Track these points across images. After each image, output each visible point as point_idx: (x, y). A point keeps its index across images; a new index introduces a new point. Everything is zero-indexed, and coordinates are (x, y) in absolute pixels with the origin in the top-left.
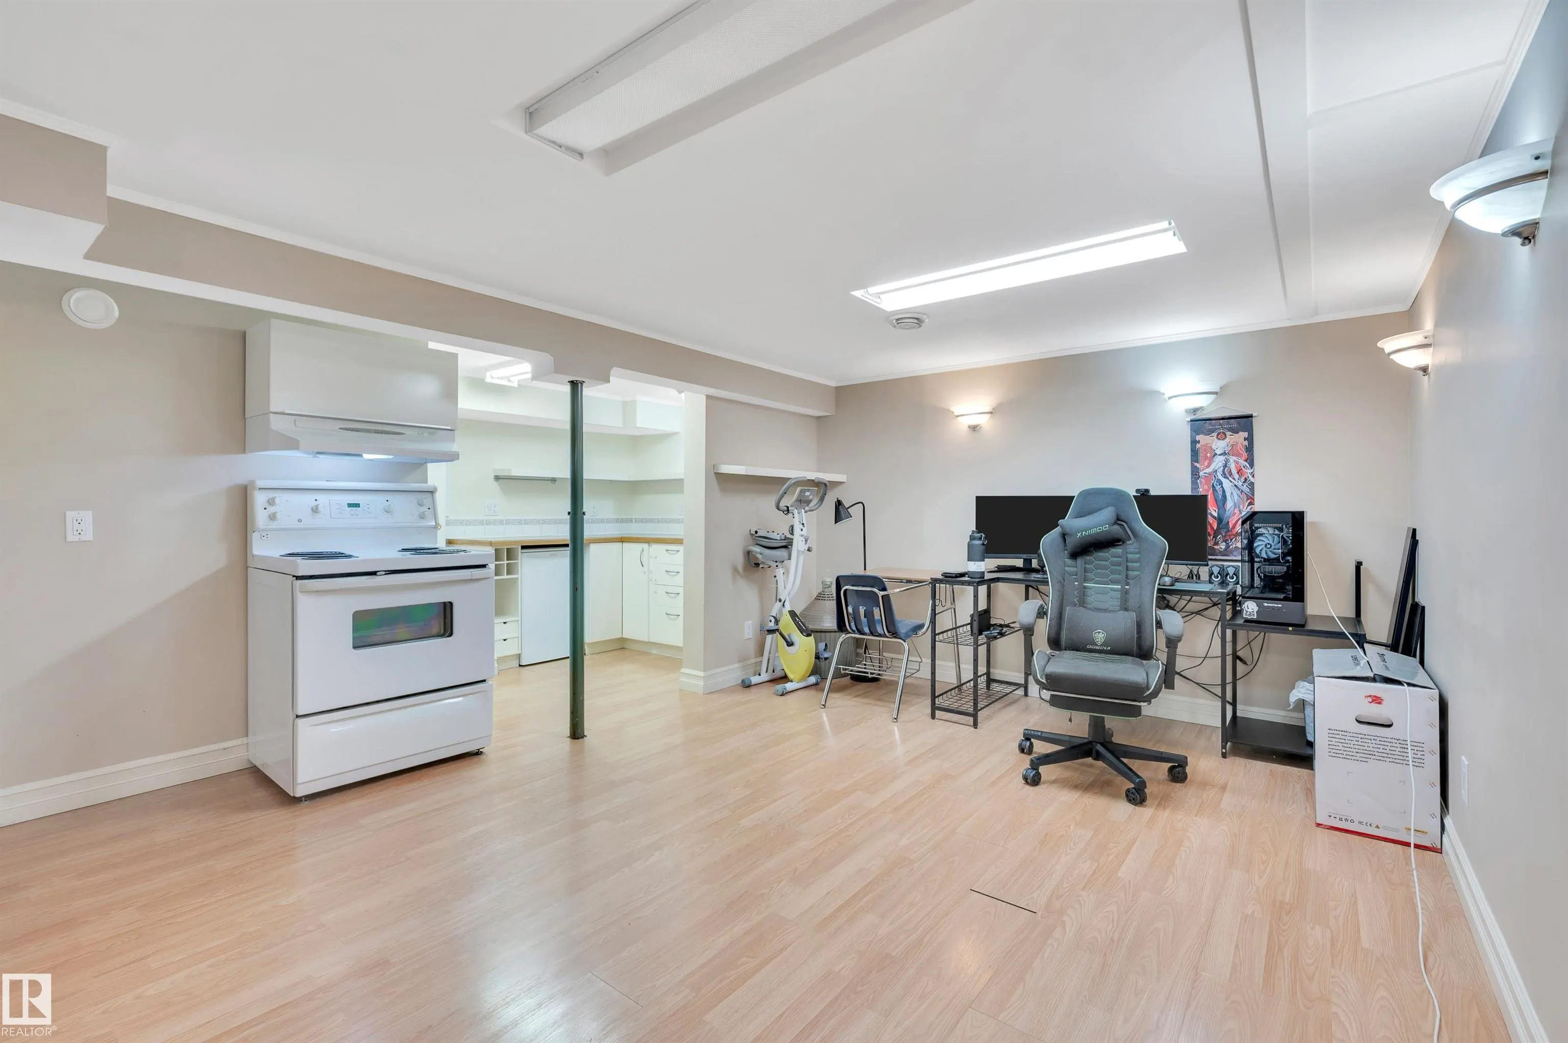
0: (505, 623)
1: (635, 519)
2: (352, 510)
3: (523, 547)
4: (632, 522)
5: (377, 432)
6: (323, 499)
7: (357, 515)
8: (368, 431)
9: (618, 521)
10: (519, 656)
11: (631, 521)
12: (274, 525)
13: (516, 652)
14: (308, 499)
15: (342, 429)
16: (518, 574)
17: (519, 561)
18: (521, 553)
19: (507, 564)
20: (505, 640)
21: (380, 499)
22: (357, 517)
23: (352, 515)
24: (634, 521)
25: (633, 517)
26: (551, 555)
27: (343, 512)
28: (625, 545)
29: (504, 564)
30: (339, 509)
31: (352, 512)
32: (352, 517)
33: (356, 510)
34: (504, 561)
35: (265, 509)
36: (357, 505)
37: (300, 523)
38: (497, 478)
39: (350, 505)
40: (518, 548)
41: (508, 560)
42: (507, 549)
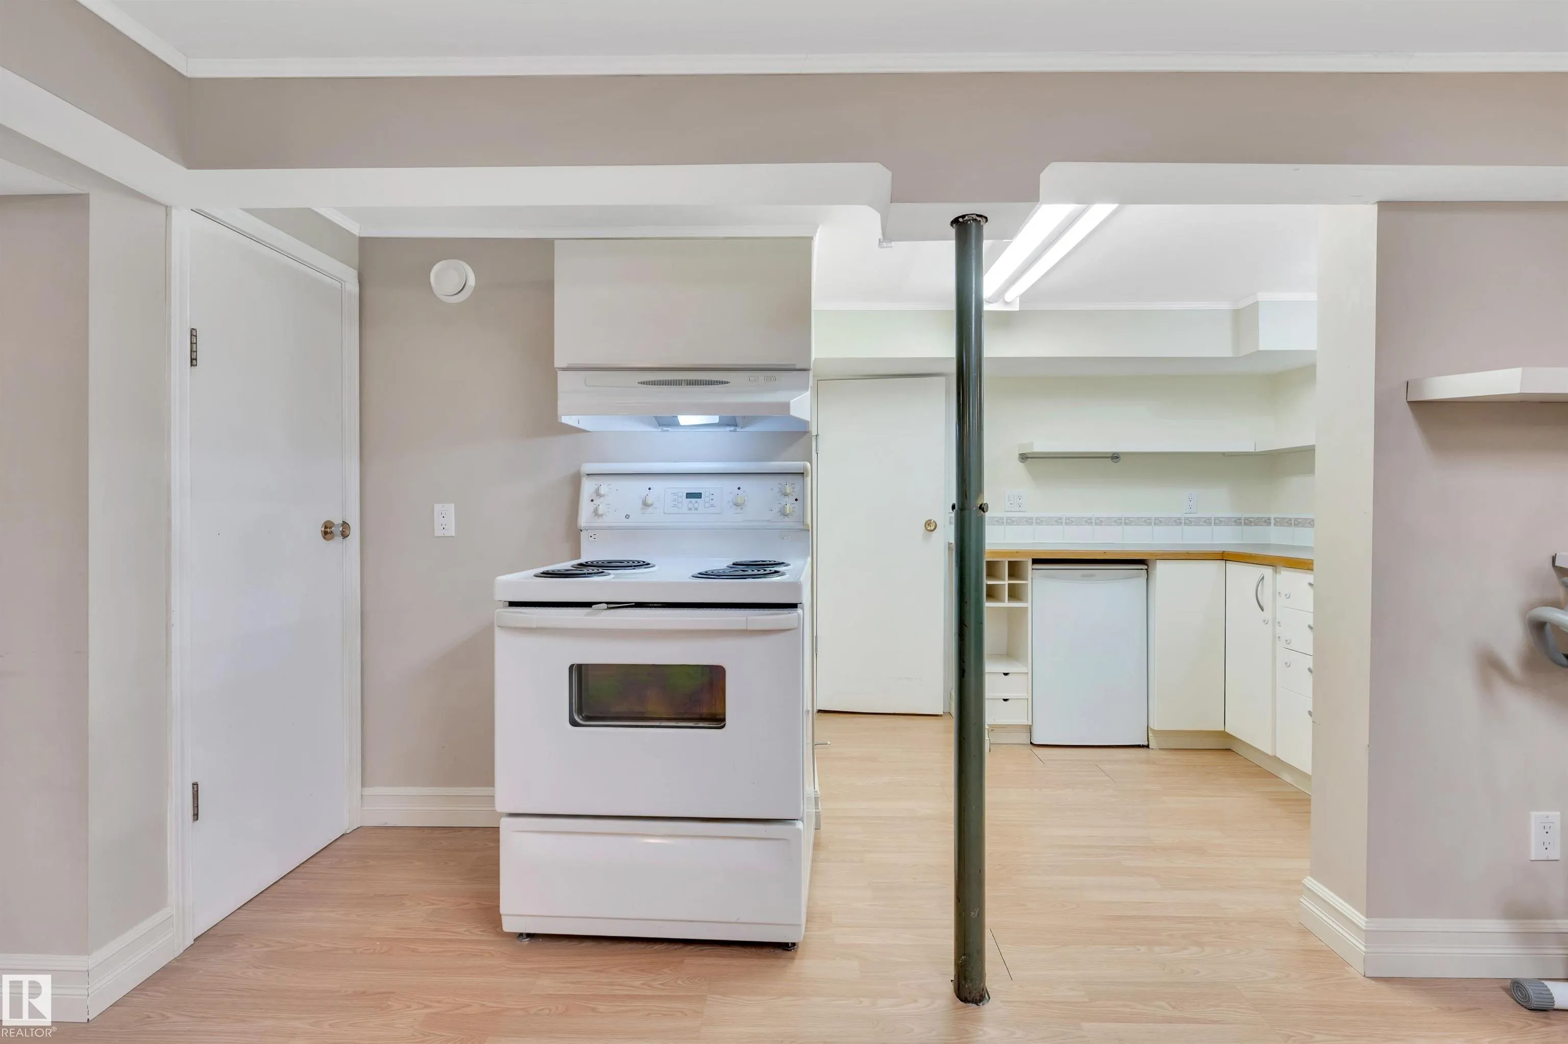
0: (1006, 674)
1: (1275, 519)
2: (691, 502)
3: (1036, 561)
4: (1269, 524)
5: (691, 383)
6: (659, 485)
7: (696, 509)
8: (678, 383)
9: (1238, 522)
10: (1030, 729)
11: (1267, 522)
12: (599, 523)
13: (1025, 721)
14: (639, 487)
15: (643, 383)
16: (1027, 602)
17: (1029, 582)
18: (1033, 569)
19: (1009, 584)
20: (1005, 700)
21: (729, 485)
22: (696, 512)
23: (690, 509)
24: (1273, 521)
25: (1272, 516)
26: (1083, 576)
27: (680, 505)
28: (1230, 565)
29: (1005, 585)
30: (675, 500)
31: (691, 506)
32: (690, 512)
33: (696, 502)
34: (1004, 580)
35: (592, 501)
36: (698, 495)
37: (627, 520)
38: (1024, 457)
39: (689, 495)
40: (1028, 561)
41: (1009, 580)
42: (1009, 562)
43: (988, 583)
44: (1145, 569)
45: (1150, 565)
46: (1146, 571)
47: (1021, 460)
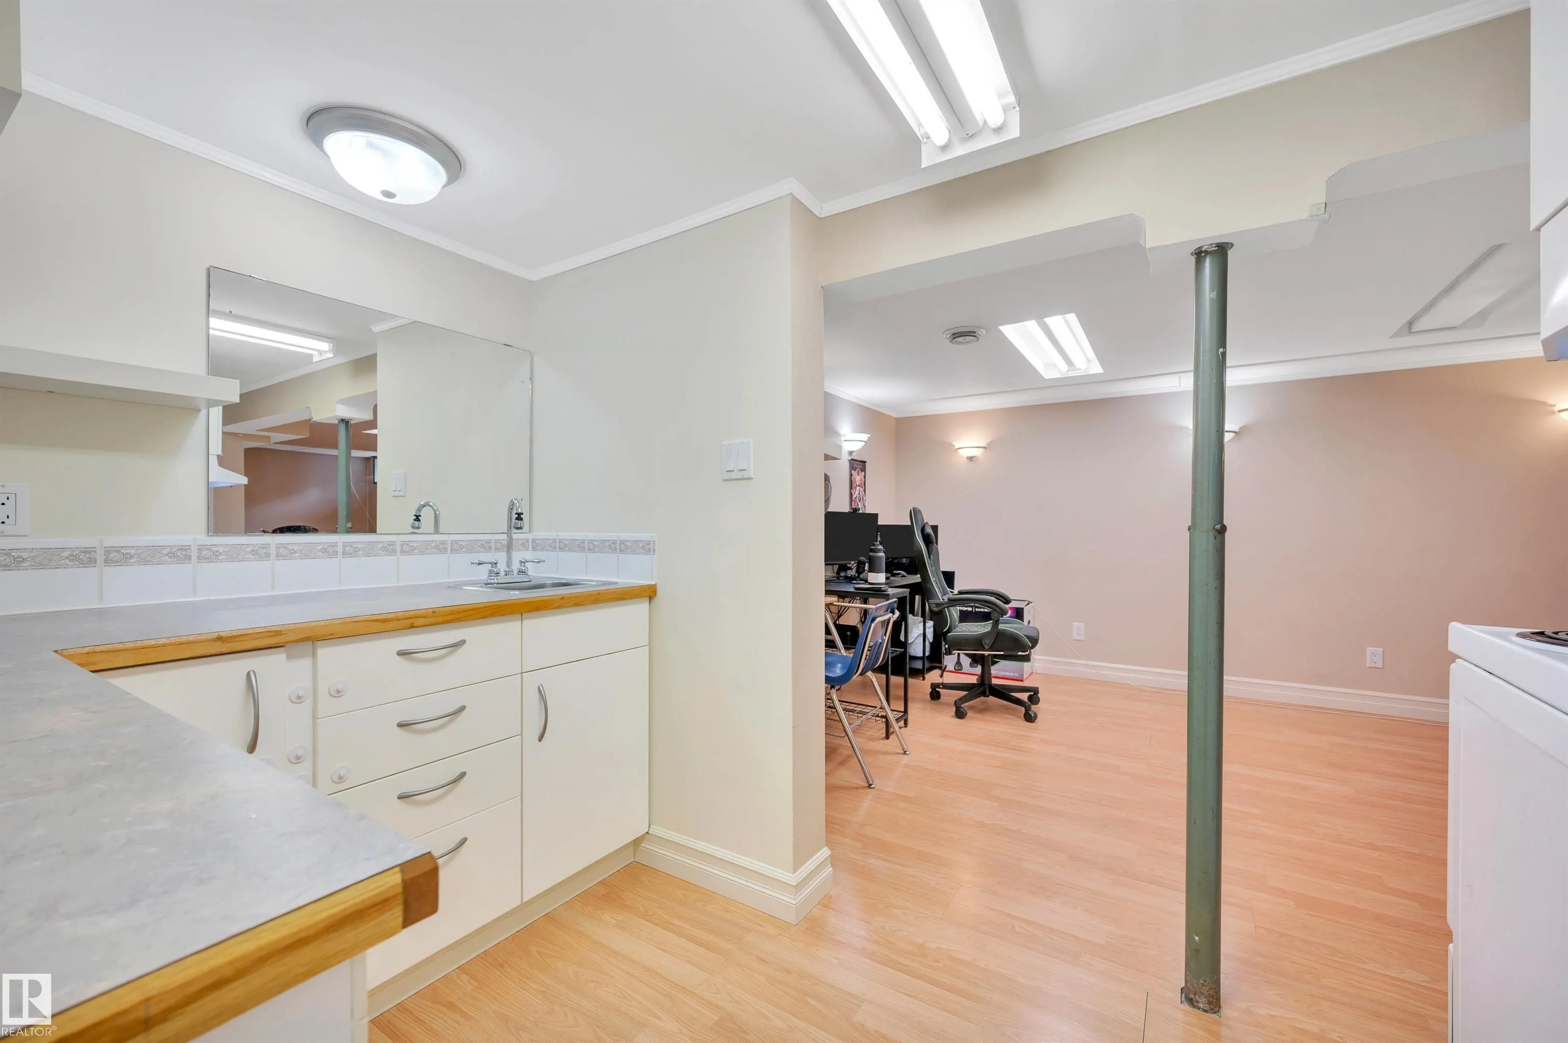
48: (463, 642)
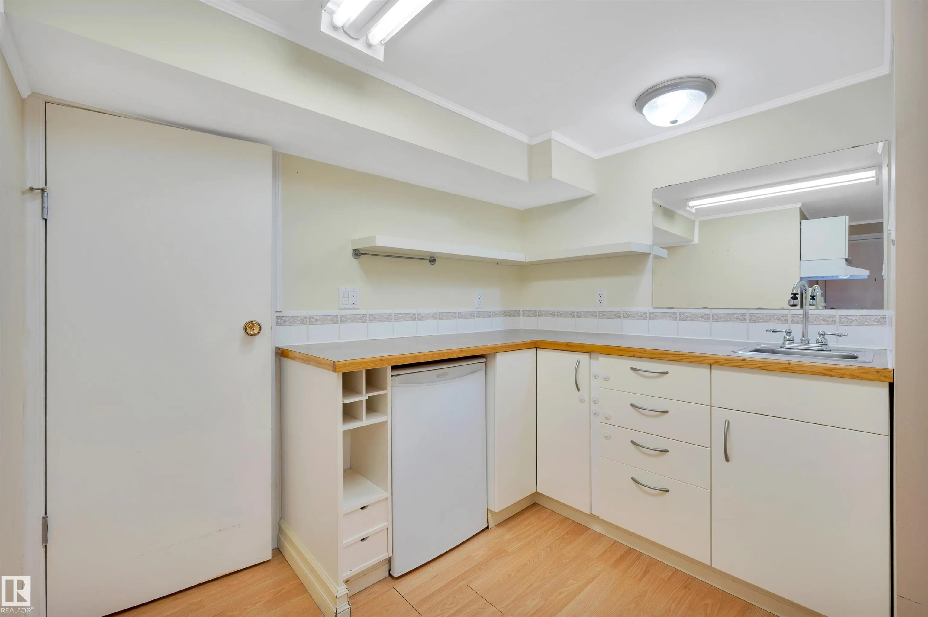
0: (364, 507)
3: (394, 368)
4: (520, 315)
9: (505, 314)
10: (390, 562)
13: (384, 554)
16: (386, 414)
17: (388, 392)
18: (392, 376)
19: (366, 399)
20: (363, 540)
26: (438, 376)
28: (541, 352)
29: (362, 401)
34: (362, 394)
38: (357, 253)
40: (386, 368)
41: (367, 392)
42: (366, 371)
43: (345, 403)
44: (484, 362)
45: (488, 360)
46: (484, 363)
47: (355, 257)
48: (666, 373)
